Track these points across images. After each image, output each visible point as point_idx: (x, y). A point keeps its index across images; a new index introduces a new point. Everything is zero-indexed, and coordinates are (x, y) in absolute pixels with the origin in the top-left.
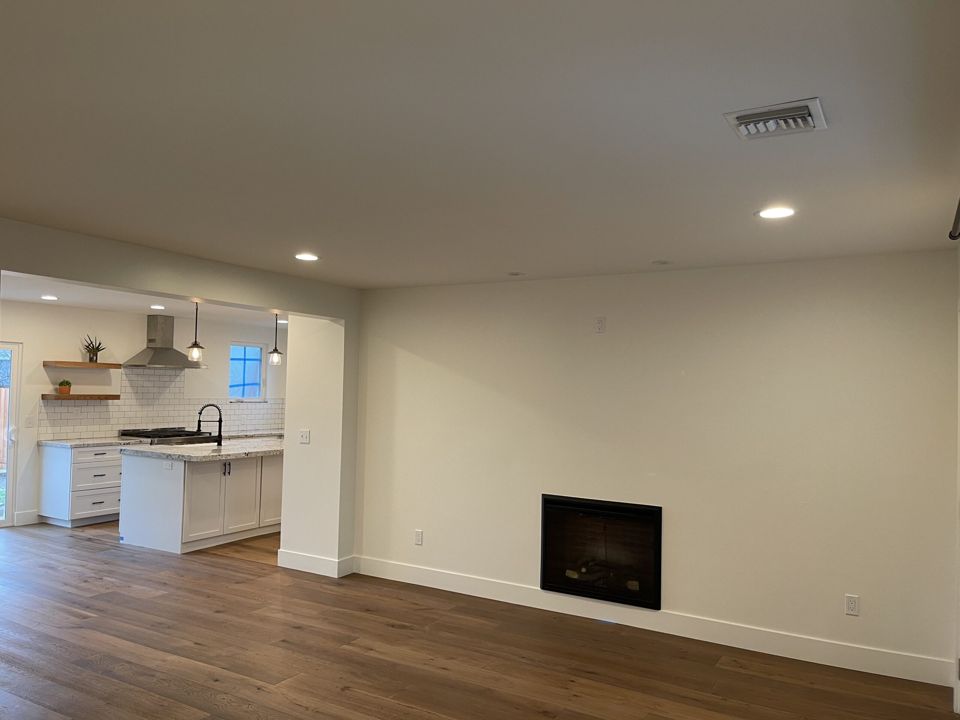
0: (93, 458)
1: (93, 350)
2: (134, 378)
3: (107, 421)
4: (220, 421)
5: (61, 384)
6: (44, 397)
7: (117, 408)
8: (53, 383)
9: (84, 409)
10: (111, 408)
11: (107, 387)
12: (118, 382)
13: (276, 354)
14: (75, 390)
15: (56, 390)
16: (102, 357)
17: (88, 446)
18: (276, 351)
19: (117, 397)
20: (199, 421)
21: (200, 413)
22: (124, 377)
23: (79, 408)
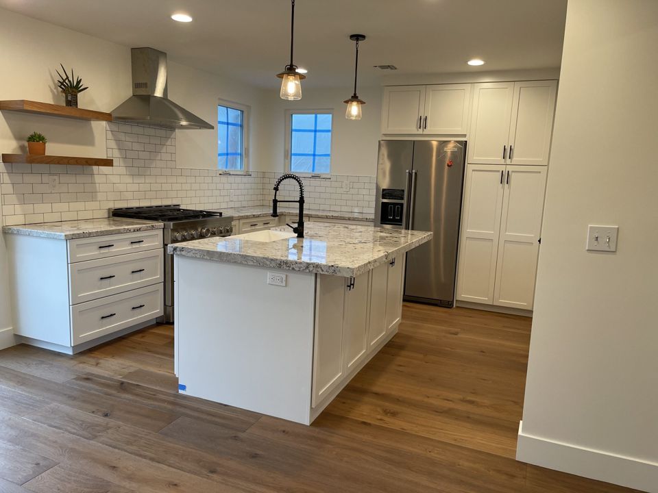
0: (95, 252)
1: (71, 90)
2: (122, 137)
3: (92, 195)
4: (301, 201)
5: (32, 139)
6: (6, 158)
7: (103, 179)
8: (18, 137)
9: (64, 179)
10: (97, 179)
11: (89, 148)
12: (101, 141)
13: (355, 104)
14: (52, 149)
15: (22, 148)
16: (83, 101)
17: (90, 235)
18: (355, 98)
19: (108, 163)
20: (275, 202)
21: (276, 189)
22: (110, 135)
23: (56, 177)
